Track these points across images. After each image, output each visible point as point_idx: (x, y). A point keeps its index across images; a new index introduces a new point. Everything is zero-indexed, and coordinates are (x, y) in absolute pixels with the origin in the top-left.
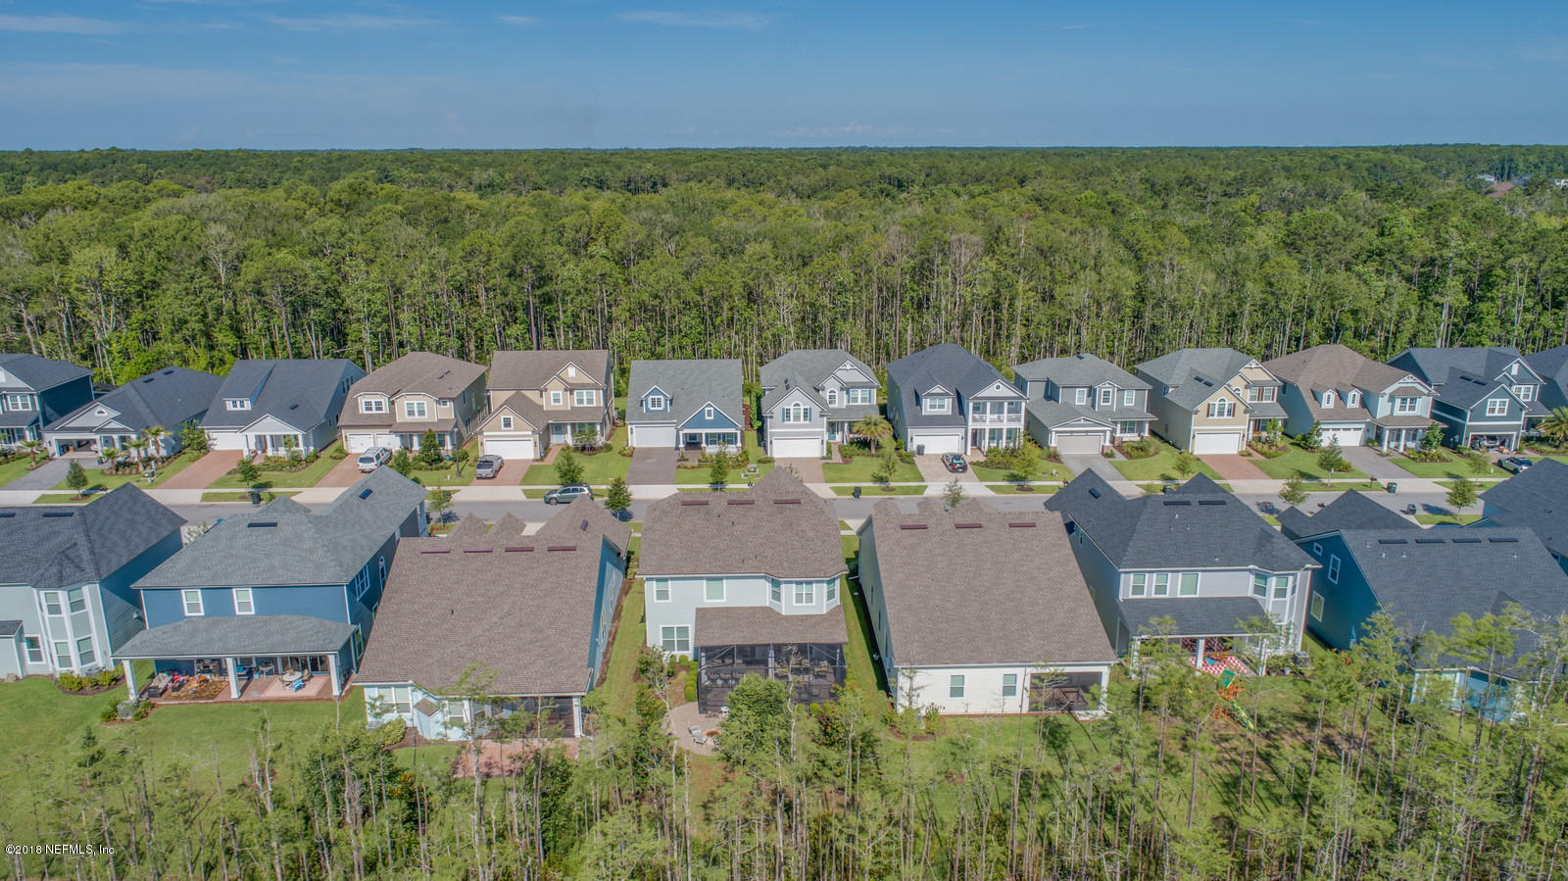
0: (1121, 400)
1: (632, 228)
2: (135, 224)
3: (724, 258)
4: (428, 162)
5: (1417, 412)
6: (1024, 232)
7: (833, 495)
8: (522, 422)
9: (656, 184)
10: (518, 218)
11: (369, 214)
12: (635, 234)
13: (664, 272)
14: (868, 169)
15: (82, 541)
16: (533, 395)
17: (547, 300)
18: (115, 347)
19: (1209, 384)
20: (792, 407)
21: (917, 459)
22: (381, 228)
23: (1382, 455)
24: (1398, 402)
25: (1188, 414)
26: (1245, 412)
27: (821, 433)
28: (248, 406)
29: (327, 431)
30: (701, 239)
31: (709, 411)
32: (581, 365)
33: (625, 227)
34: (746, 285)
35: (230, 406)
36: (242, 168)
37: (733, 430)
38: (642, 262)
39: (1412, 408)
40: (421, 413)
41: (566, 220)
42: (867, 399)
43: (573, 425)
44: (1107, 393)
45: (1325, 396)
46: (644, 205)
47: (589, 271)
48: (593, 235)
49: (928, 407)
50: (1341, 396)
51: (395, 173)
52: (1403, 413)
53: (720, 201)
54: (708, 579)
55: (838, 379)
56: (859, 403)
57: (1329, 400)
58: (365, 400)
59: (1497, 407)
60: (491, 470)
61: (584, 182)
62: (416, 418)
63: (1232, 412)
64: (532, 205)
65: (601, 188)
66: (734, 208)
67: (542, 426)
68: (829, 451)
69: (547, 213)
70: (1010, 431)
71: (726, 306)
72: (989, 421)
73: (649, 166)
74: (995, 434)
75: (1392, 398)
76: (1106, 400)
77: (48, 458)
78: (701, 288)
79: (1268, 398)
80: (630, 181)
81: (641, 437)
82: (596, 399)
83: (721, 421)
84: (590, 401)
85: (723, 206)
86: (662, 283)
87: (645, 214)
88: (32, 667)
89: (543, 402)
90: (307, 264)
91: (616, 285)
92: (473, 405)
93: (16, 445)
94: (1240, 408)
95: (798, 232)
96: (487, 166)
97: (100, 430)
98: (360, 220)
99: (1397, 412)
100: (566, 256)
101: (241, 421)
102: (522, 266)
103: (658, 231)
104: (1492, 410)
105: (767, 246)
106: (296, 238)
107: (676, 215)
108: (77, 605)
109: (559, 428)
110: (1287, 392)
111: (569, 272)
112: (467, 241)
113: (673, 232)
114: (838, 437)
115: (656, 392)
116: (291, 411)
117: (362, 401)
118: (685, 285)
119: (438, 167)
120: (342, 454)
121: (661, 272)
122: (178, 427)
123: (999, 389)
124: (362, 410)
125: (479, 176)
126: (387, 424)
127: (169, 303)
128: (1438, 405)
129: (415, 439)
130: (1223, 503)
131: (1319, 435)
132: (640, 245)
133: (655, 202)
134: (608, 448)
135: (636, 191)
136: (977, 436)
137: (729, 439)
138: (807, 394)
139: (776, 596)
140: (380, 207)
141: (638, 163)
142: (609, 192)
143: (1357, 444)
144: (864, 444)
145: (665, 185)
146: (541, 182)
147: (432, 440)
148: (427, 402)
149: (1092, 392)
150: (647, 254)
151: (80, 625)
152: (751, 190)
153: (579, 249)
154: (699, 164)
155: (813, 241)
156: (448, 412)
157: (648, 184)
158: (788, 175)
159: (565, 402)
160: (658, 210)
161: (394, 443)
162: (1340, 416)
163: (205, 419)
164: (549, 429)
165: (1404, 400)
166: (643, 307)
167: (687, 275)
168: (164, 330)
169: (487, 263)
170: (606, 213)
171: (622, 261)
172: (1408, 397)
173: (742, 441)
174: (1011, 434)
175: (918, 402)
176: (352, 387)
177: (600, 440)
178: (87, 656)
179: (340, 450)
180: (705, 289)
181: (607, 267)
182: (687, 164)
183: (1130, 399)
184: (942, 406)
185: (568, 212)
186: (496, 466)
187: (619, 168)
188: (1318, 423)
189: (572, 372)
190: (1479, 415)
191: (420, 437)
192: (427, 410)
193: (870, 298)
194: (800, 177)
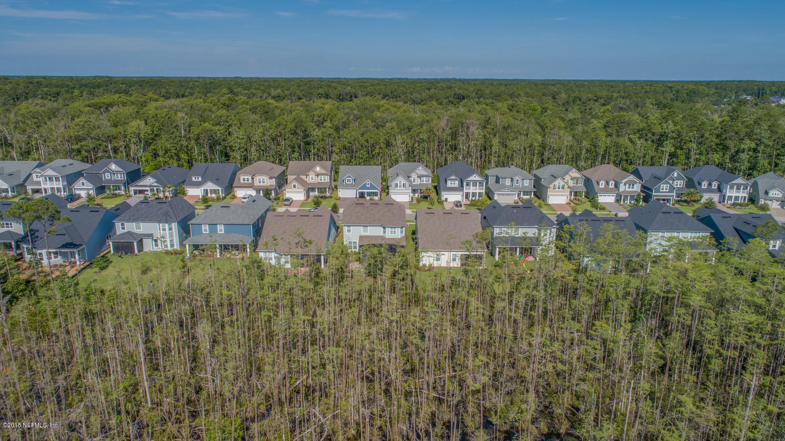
0: (523, 183)
1: (341, 116)
2: (150, 112)
3: (377, 128)
4: (249, 85)
5: (635, 189)
6: (498, 120)
7: (411, 213)
8: (300, 186)
9: (352, 97)
10: (297, 112)
11: (237, 109)
12: (342, 118)
13: (353, 133)
14: (449, 91)
15: (171, 210)
16: (303, 177)
17: (308, 143)
18: (143, 159)
19: (555, 177)
20: (398, 183)
21: (445, 203)
22: (242, 114)
23: (620, 205)
24: (627, 185)
25: (547, 188)
26: (568, 188)
27: (409, 193)
28: (200, 179)
29: (229, 188)
30: (369, 121)
31: (368, 183)
32: (322, 167)
33: (339, 116)
34: (385, 139)
35: (194, 179)
36: (167, 87)
37: (377, 191)
38: (345, 130)
39: (633, 188)
40: (264, 182)
41: (314, 112)
42: (427, 181)
43: (318, 188)
44: (517, 180)
45: (601, 183)
46: (346, 107)
47: (324, 133)
48: (326, 119)
49: (449, 184)
50: (607, 183)
51: (235, 90)
52: (629, 190)
53: (378, 105)
54: (363, 226)
55: (416, 173)
56: (424, 182)
57: (602, 184)
58: (243, 177)
59: (665, 188)
60: (289, 202)
61: (320, 96)
62: (262, 184)
63: (563, 188)
64: (301, 106)
65: (327, 98)
66: (383, 108)
67: (307, 188)
68: (412, 199)
69: (307, 110)
70: (479, 193)
71: (378, 147)
72: (472, 190)
73: (349, 88)
74: (474, 194)
75: (625, 184)
76: (517, 183)
77: (130, 196)
78: (368, 140)
79: (580, 184)
80: (340, 95)
81: (343, 193)
82: (327, 179)
83: (372, 187)
84: (324, 180)
85: (378, 108)
86: (353, 138)
87: (346, 111)
88: (155, 249)
89: (307, 180)
90: (217, 128)
91: (334, 138)
92: (282, 181)
93: (118, 192)
94: (566, 186)
95: (407, 119)
96: (276, 88)
97: (150, 186)
98: (234, 111)
99: (627, 189)
100: (315, 127)
101: (197, 185)
102: (299, 131)
103: (352, 117)
104: (663, 189)
105: (394, 124)
106: (210, 119)
107: (359, 111)
108: (170, 229)
109: (313, 189)
110: (588, 182)
111: (316, 133)
112: (277, 121)
113: (357, 118)
114: (416, 195)
115: (349, 177)
116: (216, 181)
117: (242, 178)
118: (361, 139)
119: (254, 87)
120: (234, 197)
121: (352, 133)
122: (176, 186)
123: (475, 177)
124: (242, 181)
125: (274, 93)
126: (251, 186)
127: (164, 142)
128: (643, 187)
129: (261, 192)
130: (531, 208)
131: (597, 197)
132: (344, 123)
133: (351, 105)
134: (331, 197)
135: (342, 100)
136: (467, 195)
137: (375, 194)
138: (404, 178)
139: (384, 232)
140: (241, 106)
141: (344, 87)
142: (330, 100)
143: (613, 201)
144: (426, 197)
145: (356, 97)
146: (300, 94)
147: (267, 193)
148: (266, 178)
149: (512, 180)
150: (347, 126)
151: (171, 235)
152: (394, 100)
153: (320, 124)
154: (372, 88)
155: (414, 122)
156: (273, 182)
157: (348, 97)
158: (411, 93)
159: (315, 180)
160: (352, 109)
161: (253, 193)
162: (606, 191)
163: (185, 183)
164: (309, 190)
165: (630, 185)
166: (345, 147)
167: (363, 135)
168: (161, 153)
169: (284, 129)
170: (331, 110)
171: (337, 129)
172: (631, 184)
173: (380, 195)
174: (480, 194)
175: (446, 183)
176: (238, 173)
177: (328, 194)
178: (172, 245)
179: (234, 195)
180: (369, 140)
181: (331, 131)
182: (366, 87)
183: (527, 183)
184: (454, 184)
185: (316, 109)
186: (291, 201)
187: (335, 89)
188: (597, 193)
189: (318, 169)
190: (658, 191)
191: (263, 191)
192: (265, 181)
193: (434, 145)
194: (417, 94)
